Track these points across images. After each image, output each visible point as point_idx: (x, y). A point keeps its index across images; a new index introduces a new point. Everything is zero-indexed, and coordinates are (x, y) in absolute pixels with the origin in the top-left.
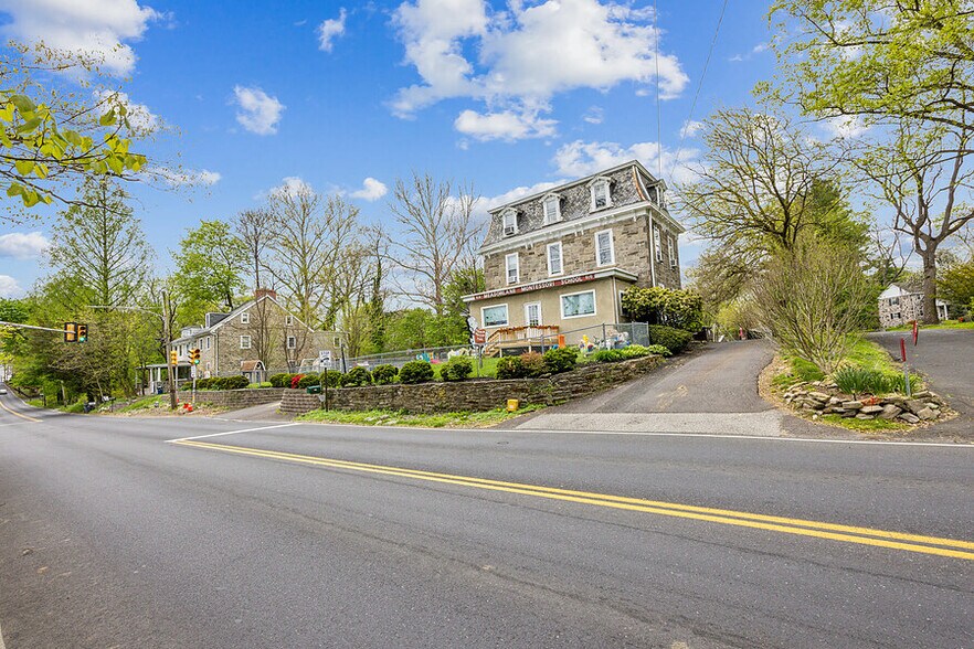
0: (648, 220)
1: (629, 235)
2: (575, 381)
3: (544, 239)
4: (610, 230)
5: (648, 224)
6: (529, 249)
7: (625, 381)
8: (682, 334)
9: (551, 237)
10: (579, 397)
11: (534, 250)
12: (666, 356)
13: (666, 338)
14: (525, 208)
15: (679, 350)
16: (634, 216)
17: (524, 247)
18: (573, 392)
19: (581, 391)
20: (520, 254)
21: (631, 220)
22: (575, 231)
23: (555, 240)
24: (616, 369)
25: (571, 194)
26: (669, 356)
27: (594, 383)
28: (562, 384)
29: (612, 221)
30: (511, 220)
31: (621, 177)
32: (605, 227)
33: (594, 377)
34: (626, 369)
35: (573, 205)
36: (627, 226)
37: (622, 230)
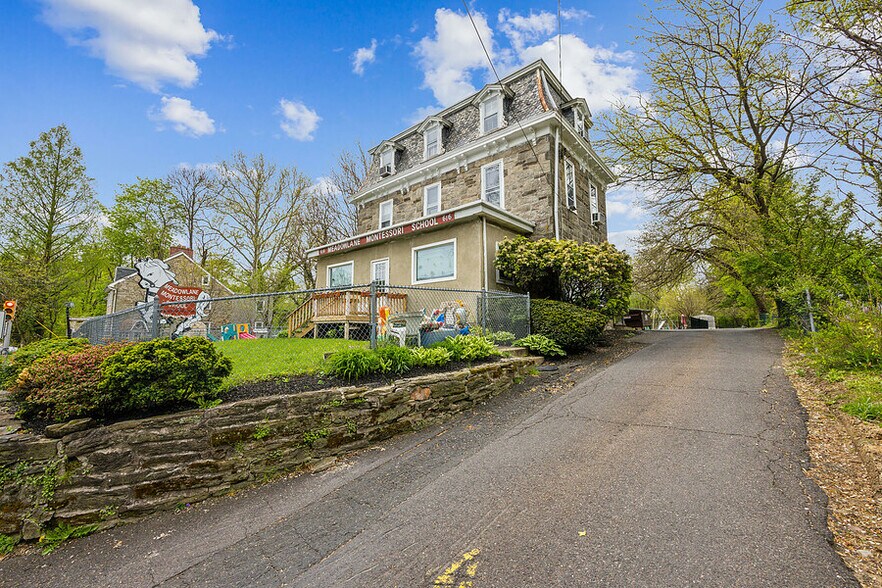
0: (553, 143)
1: (525, 164)
2: (163, 451)
3: (422, 180)
4: (501, 161)
5: (552, 149)
6: (405, 194)
7: (379, 438)
8: (585, 318)
9: (429, 177)
10: (163, 509)
11: (410, 195)
12: (549, 357)
13: (555, 324)
14: (407, 143)
15: (582, 347)
16: (532, 137)
17: (399, 192)
18: (141, 493)
19: (177, 486)
20: (396, 202)
21: (529, 143)
22: (456, 166)
23: (434, 180)
24: (350, 404)
25: (458, 120)
26: (557, 358)
27: (241, 456)
28: (102, 464)
29: (503, 148)
30: (389, 158)
31: (520, 88)
32: (495, 157)
33: (246, 436)
34: (392, 405)
35: (459, 132)
36: (524, 155)
37: (516, 159)
